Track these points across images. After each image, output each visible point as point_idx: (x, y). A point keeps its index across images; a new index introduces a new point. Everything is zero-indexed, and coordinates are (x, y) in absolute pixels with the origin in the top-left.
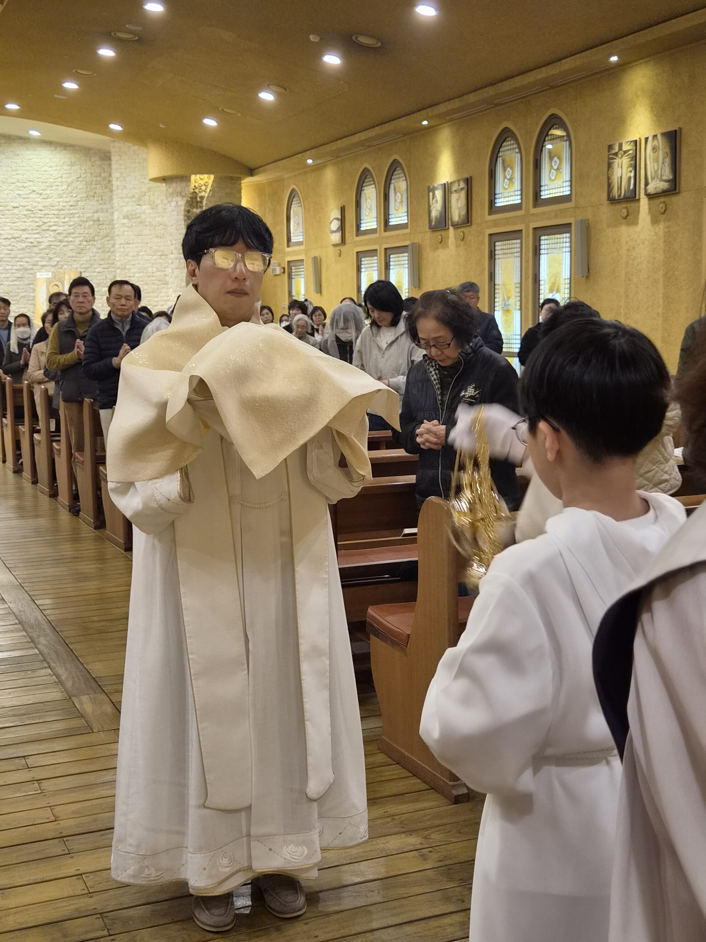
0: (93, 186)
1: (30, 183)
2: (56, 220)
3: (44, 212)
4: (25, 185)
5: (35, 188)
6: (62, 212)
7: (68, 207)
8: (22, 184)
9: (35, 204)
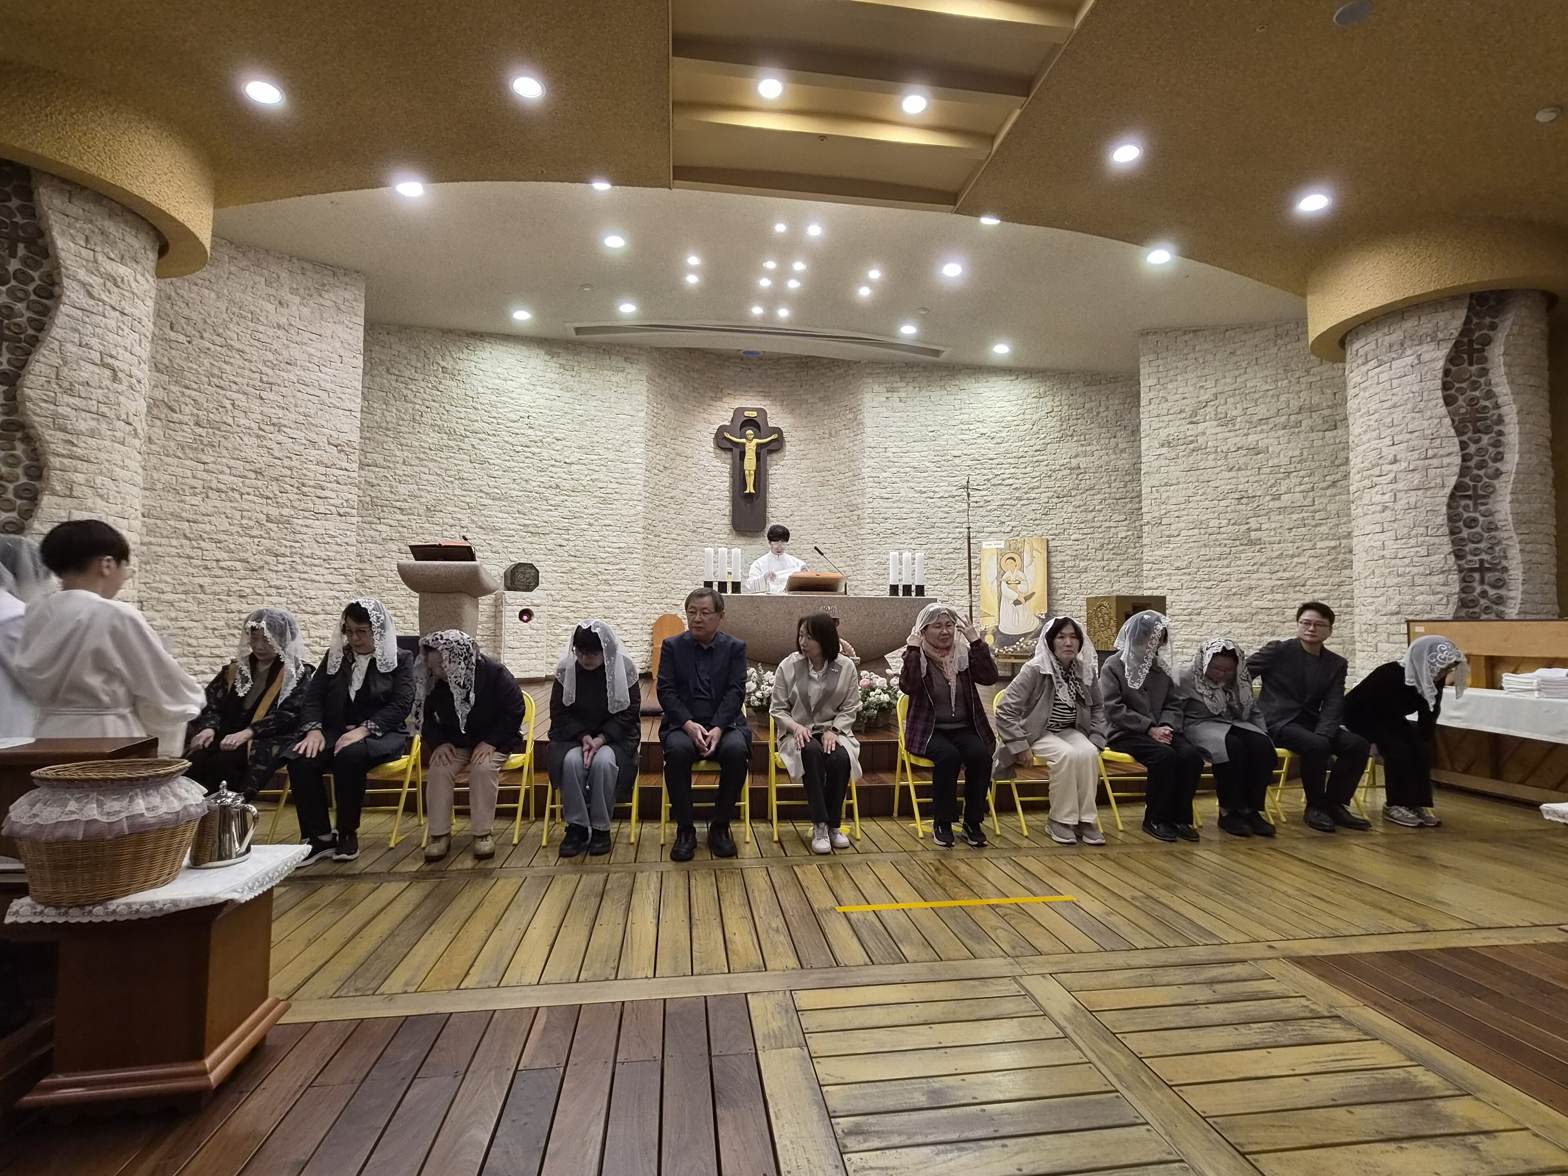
0: (1071, 422)
1: (978, 424)
2: (1013, 471)
3: (996, 461)
4: (972, 427)
5: (985, 431)
6: (1021, 460)
7: (1031, 453)
8: (967, 427)
9: (983, 452)
